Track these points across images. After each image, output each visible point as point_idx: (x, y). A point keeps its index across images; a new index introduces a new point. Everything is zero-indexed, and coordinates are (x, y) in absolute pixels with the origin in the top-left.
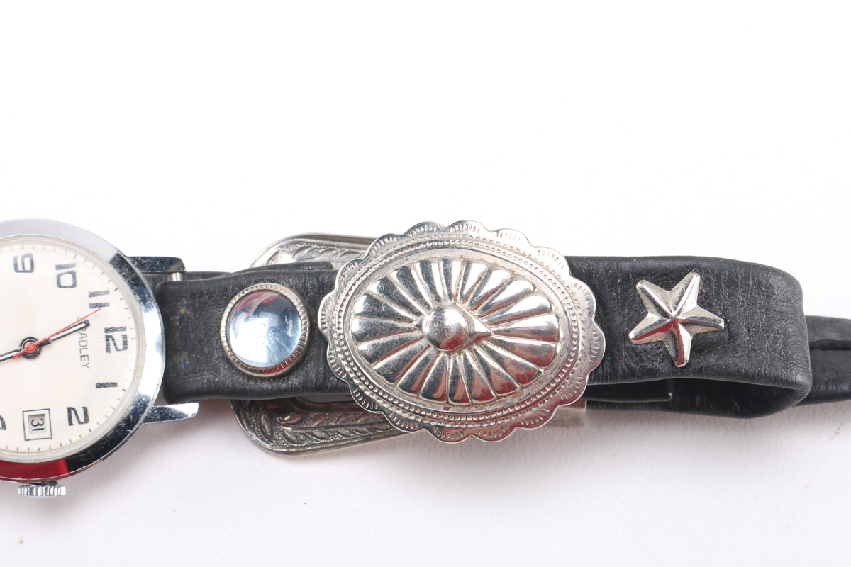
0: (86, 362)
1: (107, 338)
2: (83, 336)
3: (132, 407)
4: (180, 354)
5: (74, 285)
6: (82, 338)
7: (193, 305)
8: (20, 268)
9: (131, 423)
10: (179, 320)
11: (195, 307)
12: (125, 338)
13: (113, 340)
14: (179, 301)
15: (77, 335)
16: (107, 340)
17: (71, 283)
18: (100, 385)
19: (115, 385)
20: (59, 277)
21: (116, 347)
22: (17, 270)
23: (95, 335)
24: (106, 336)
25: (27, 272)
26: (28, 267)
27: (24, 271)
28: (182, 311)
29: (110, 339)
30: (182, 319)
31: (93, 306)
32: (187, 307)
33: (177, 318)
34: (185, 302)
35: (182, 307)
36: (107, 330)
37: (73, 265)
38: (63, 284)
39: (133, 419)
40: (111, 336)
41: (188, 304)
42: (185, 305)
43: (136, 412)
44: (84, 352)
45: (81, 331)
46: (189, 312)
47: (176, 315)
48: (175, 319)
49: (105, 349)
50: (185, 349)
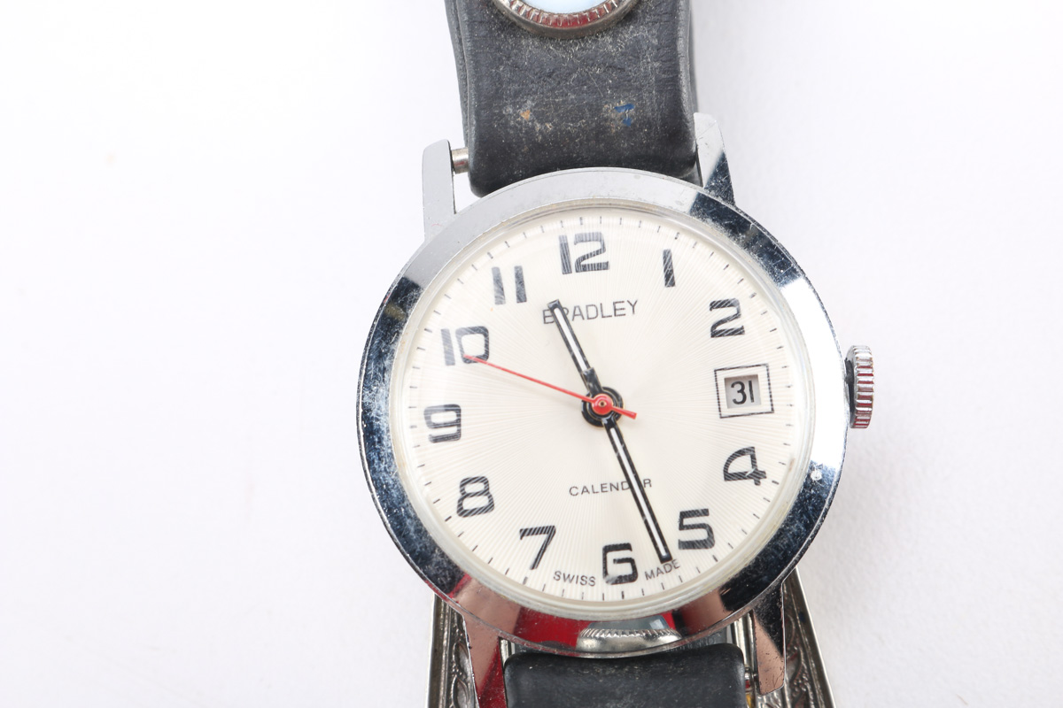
0: (626, 305)
1: (582, 268)
2: (577, 312)
3: (709, 220)
4: (606, 120)
5: (484, 331)
6: (581, 314)
7: (516, 94)
8: (453, 430)
9: (738, 222)
10: (542, 123)
11: (520, 92)
12: (580, 239)
13: (584, 258)
14: (507, 122)
15: (577, 324)
16: (585, 268)
17: (480, 338)
18: (669, 279)
19: (667, 256)
20: (467, 360)
21: (598, 253)
22: (456, 437)
23: (577, 290)
24: (577, 271)
25: (459, 420)
26: (452, 416)
27: (458, 423)
28: (526, 115)
29: (583, 263)
30: (540, 116)
31: (521, 297)
32: (518, 105)
33: (538, 127)
34: (510, 110)
35: (518, 116)
36: (566, 269)
37: (445, 334)
38: (482, 352)
39: (730, 219)
40: (578, 262)
41: (514, 104)
42: (515, 109)
43: (718, 216)
44: (609, 310)
45: (570, 317)
46: (529, 102)
47: (533, 128)
48: (541, 132)
49: (602, 272)
50: (596, 110)
